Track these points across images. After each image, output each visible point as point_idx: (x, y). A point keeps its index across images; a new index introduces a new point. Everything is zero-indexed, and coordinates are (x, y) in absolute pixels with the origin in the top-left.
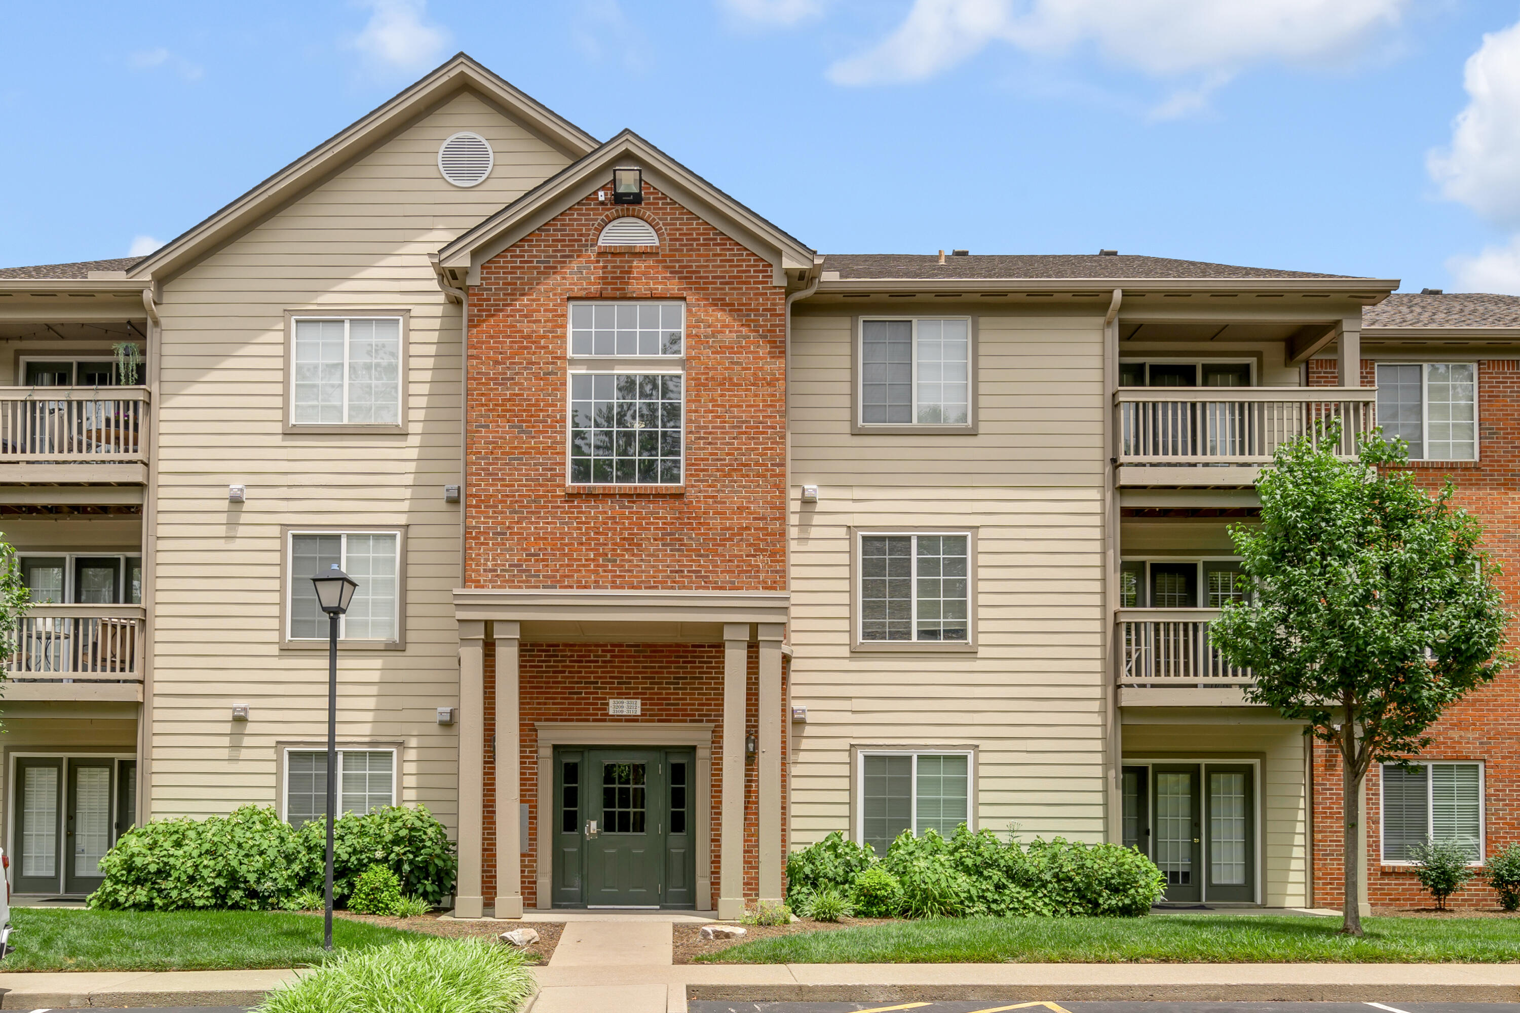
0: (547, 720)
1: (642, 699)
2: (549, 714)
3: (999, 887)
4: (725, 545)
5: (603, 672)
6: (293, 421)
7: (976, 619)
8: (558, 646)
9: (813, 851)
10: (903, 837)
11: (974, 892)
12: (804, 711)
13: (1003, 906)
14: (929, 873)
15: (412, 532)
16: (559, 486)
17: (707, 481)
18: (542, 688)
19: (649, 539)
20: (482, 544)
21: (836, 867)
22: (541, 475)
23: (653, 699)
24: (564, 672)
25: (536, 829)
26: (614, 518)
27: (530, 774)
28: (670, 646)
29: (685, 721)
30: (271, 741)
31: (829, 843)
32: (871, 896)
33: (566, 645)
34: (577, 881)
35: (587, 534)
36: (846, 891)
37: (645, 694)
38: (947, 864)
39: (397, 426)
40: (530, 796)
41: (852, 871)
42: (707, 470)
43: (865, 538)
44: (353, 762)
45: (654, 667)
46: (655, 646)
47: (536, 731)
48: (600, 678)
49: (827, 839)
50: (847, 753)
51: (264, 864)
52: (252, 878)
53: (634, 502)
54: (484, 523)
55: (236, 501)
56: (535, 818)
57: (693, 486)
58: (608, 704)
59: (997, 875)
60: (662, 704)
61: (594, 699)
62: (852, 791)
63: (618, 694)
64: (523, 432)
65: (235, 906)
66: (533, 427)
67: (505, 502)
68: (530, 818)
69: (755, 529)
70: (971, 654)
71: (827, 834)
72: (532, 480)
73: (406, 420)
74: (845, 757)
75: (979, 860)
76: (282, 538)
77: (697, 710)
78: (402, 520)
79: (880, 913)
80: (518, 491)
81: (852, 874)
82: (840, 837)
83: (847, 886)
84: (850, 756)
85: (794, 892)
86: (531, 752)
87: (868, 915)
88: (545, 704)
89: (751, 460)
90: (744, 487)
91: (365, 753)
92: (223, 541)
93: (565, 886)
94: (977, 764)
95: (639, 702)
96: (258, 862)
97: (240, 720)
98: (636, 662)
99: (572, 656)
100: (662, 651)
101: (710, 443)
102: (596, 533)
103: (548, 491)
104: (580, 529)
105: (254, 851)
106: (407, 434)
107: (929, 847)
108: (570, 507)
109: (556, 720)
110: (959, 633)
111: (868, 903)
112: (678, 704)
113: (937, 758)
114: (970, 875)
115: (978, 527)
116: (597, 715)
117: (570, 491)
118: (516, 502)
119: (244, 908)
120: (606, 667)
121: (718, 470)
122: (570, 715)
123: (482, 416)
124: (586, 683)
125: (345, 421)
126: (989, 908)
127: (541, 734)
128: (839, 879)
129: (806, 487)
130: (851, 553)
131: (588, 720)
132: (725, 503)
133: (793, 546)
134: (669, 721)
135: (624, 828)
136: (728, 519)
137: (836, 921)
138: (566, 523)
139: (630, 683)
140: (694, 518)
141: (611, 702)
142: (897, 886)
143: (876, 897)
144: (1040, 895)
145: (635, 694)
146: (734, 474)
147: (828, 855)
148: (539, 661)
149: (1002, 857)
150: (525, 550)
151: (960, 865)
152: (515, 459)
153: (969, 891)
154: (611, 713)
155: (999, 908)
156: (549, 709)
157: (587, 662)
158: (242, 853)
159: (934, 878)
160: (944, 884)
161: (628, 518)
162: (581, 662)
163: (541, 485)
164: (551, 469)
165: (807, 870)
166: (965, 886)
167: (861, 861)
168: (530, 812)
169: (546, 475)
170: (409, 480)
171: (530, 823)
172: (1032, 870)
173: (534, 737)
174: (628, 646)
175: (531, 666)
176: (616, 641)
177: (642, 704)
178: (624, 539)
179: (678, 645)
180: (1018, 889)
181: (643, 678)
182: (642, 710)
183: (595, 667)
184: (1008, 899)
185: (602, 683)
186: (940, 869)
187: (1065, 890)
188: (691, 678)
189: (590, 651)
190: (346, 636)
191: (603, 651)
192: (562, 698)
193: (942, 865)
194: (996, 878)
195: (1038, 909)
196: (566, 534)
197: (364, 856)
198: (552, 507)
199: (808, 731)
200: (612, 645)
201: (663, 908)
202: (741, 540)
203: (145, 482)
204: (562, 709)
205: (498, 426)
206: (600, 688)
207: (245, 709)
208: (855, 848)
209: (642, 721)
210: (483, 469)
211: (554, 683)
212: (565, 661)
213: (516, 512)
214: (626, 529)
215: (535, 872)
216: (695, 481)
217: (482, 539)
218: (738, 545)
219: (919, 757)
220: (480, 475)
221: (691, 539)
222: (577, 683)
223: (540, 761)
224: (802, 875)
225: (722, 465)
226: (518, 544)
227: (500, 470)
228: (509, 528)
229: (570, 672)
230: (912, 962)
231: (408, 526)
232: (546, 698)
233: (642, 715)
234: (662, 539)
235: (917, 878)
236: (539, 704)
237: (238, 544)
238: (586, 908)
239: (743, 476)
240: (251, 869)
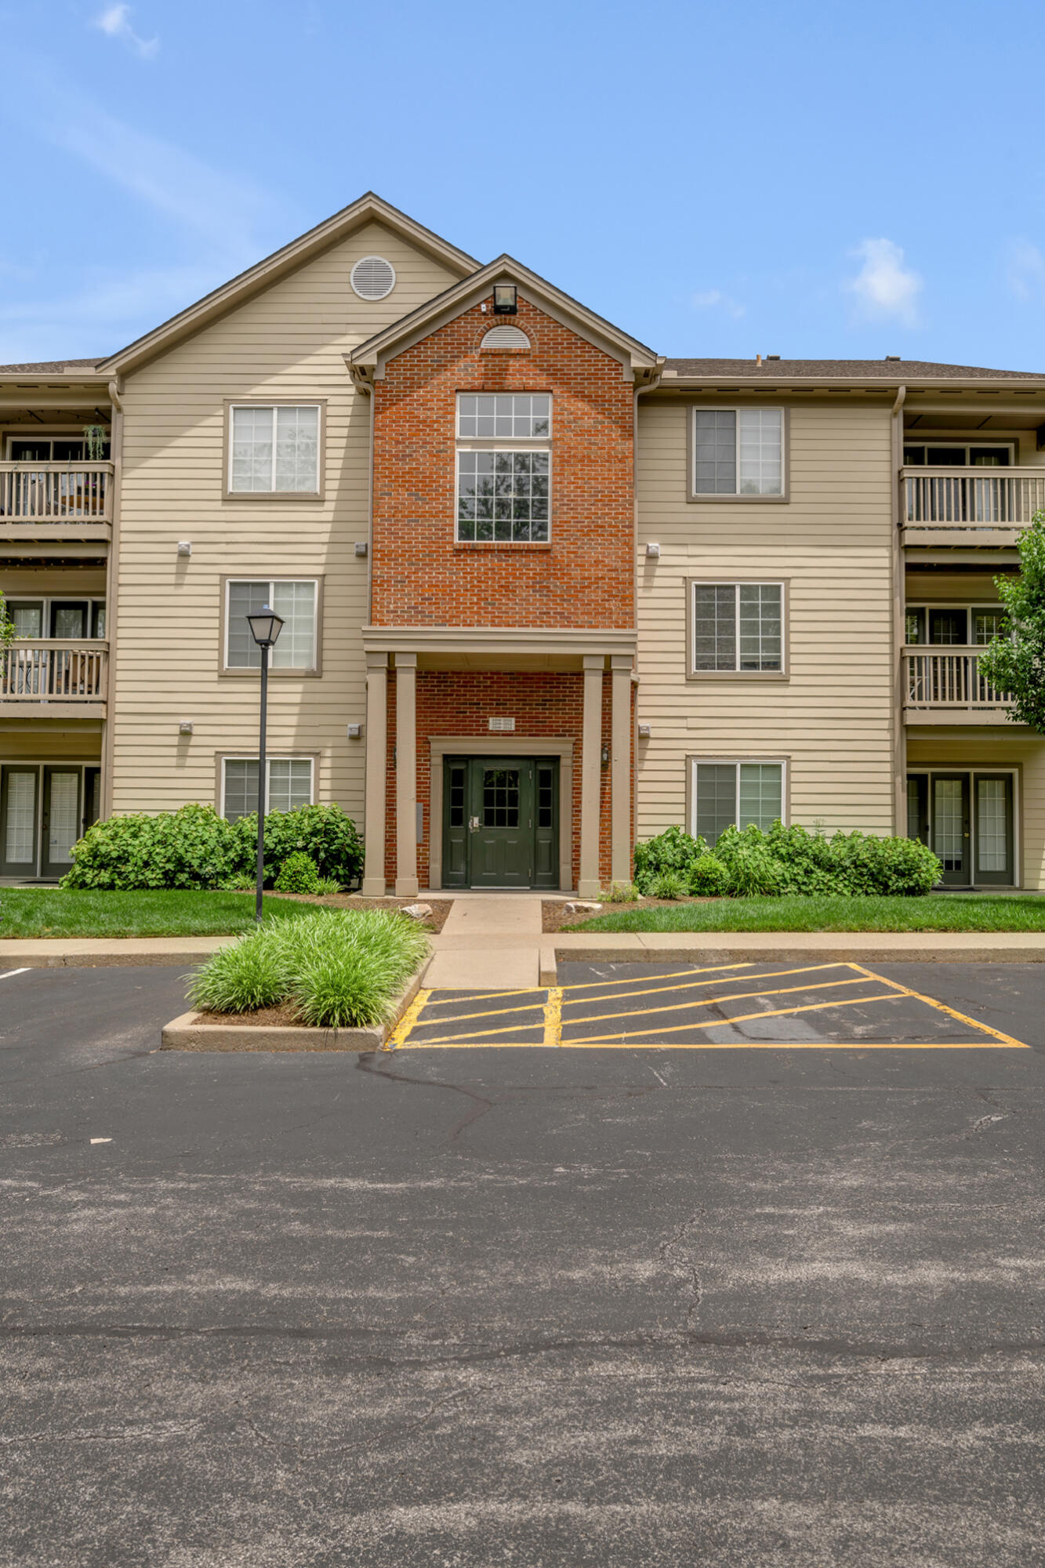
0: (438, 734)
1: (516, 718)
2: (439, 730)
3: (808, 872)
4: (584, 592)
5: (484, 695)
6: (230, 489)
7: (788, 654)
8: (447, 673)
9: (656, 842)
10: (729, 831)
11: (787, 875)
12: (648, 728)
13: (811, 887)
14: (751, 860)
15: (328, 580)
16: (448, 543)
17: (569, 539)
18: (434, 708)
19: (522, 586)
20: (385, 590)
21: (674, 855)
22: (433, 534)
23: (525, 717)
24: (452, 695)
25: (429, 823)
26: (494, 569)
27: (424, 778)
28: (539, 674)
29: (551, 735)
30: (211, 752)
31: (669, 835)
32: (704, 878)
33: (453, 673)
34: (463, 867)
35: (472, 582)
36: (683, 874)
37: (518, 713)
38: (765, 852)
39: (316, 494)
40: (424, 796)
41: (688, 858)
42: (569, 531)
43: (697, 587)
44: (278, 768)
45: (526, 692)
46: (527, 674)
47: (429, 743)
48: (482, 700)
49: (667, 832)
50: (683, 763)
51: (205, 852)
52: (195, 863)
53: (509, 556)
54: (387, 573)
55: (184, 555)
56: (428, 815)
57: (558, 544)
58: (488, 721)
59: (806, 862)
60: (532, 722)
61: (477, 717)
62: (687, 793)
63: (497, 713)
64: (420, 499)
65: (182, 886)
66: (428, 495)
67: (404, 556)
68: (424, 814)
69: (609, 579)
70: (784, 681)
71: (667, 828)
72: (427, 538)
73: (323, 489)
74: (681, 766)
75: (791, 849)
76: (221, 585)
77: (562, 726)
78: (320, 570)
79: (711, 893)
80: (414, 547)
81: (688, 861)
82: (677, 831)
83: (683, 871)
84: (686, 765)
85: (640, 875)
86: (425, 760)
87: (700, 894)
88: (437, 721)
89: (606, 522)
90: (600, 544)
91: (288, 761)
92: (173, 587)
93: (452, 870)
94: (789, 772)
95: (513, 719)
96: (201, 850)
97: (186, 734)
98: (511, 687)
99: (459, 682)
100: (532, 678)
101: (572, 509)
102: (479, 582)
103: (439, 547)
104: (466, 578)
105: (197, 841)
106: (324, 501)
107: (750, 839)
108: (457, 560)
109: (446, 734)
110: (776, 665)
111: (701, 884)
112: (545, 722)
113: (757, 766)
114: (784, 862)
115: (789, 578)
116: (479, 730)
117: (458, 547)
118: (414, 556)
119: (189, 888)
120: (486, 691)
121: (578, 531)
122: (457, 730)
123: (385, 486)
124: (470, 704)
125: (273, 490)
126: (799, 889)
127: (433, 746)
128: (677, 865)
129: (650, 545)
130: (687, 599)
131: (471, 735)
132: (584, 557)
133: (640, 593)
134: (538, 735)
135: (501, 823)
136: (586, 570)
137: (675, 899)
138: (454, 573)
139: (506, 704)
140: (559, 570)
141: (491, 719)
142: (725, 870)
143: (708, 879)
144: (841, 878)
145: (510, 713)
146: (592, 534)
147: (669, 845)
148: (432, 686)
149: (810, 847)
150: (421, 595)
151: (775, 853)
152: (412, 521)
153: (783, 875)
154: (490, 729)
155: (807, 889)
156: (441, 725)
157: (471, 686)
158: (188, 842)
159: (755, 864)
160: (763, 870)
161: (504, 569)
162: (466, 686)
163: (433, 543)
164: (442, 530)
165: (651, 857)
166: (780, 871)
167: (695, 850)
168: (424, 810)
169: (438, 534)
170: (325, 538)
171: (424, 819)
172: (835, 858)
173: (427, 748)
174: (505, 674)
175: (425, 690)
176: (494, 670)
177: (516, 722)
178: (502, 586)
179: (546, 674)
180: (823, 874)
181: (517, 700)
182: (516, 726)
183: (478, 691)
184: (815, 882)
185: (484, 704)
186: (760, 857)
187: (861, 874)
188: (556, 700)
189: (473, 678)
190: (273, 665)
191: (484, 678)
192: (451, 717)
193: (761, 853)
194: (805, 864)
195: (839, 890)
196: (455, 582)
197: (287, 846)
198: (443, 560)
199: (652, 744)
200: (492, 673)
201: (533, 888)
202: (598, 587)
203: (109, 539)
204: (450, 725)
205: (399, 494)
206: (481, 708)
207: (190, 725)
208: (690, 840)
209: (516, 735)
210: (386, 529)
211: (444, 704)
212: (453, 686)
213: (413, 564)
214: (503, 578)
215: (428, 859)
216: (561, 539)
217: (386, 586)
218: (595, 592)
219: (742, 766)
220: (384, 533)
221: (556, 586)
222: (463, 704)
223: (432, 768)
224: (646, 862)
225: (582, 526)
226: (415, 590)
227: (400, 530)
228: (407, 577)
229: (457, 695)
230: (738, 931)
231: (324, 575)
232: (438, 717)
233: (516, 730)
234: (533, 587)
235: (741, 864)
236: (432, 721)
237: (185, 590)
238: (469, 888)
239: (599, 535)
240: (195, 856)
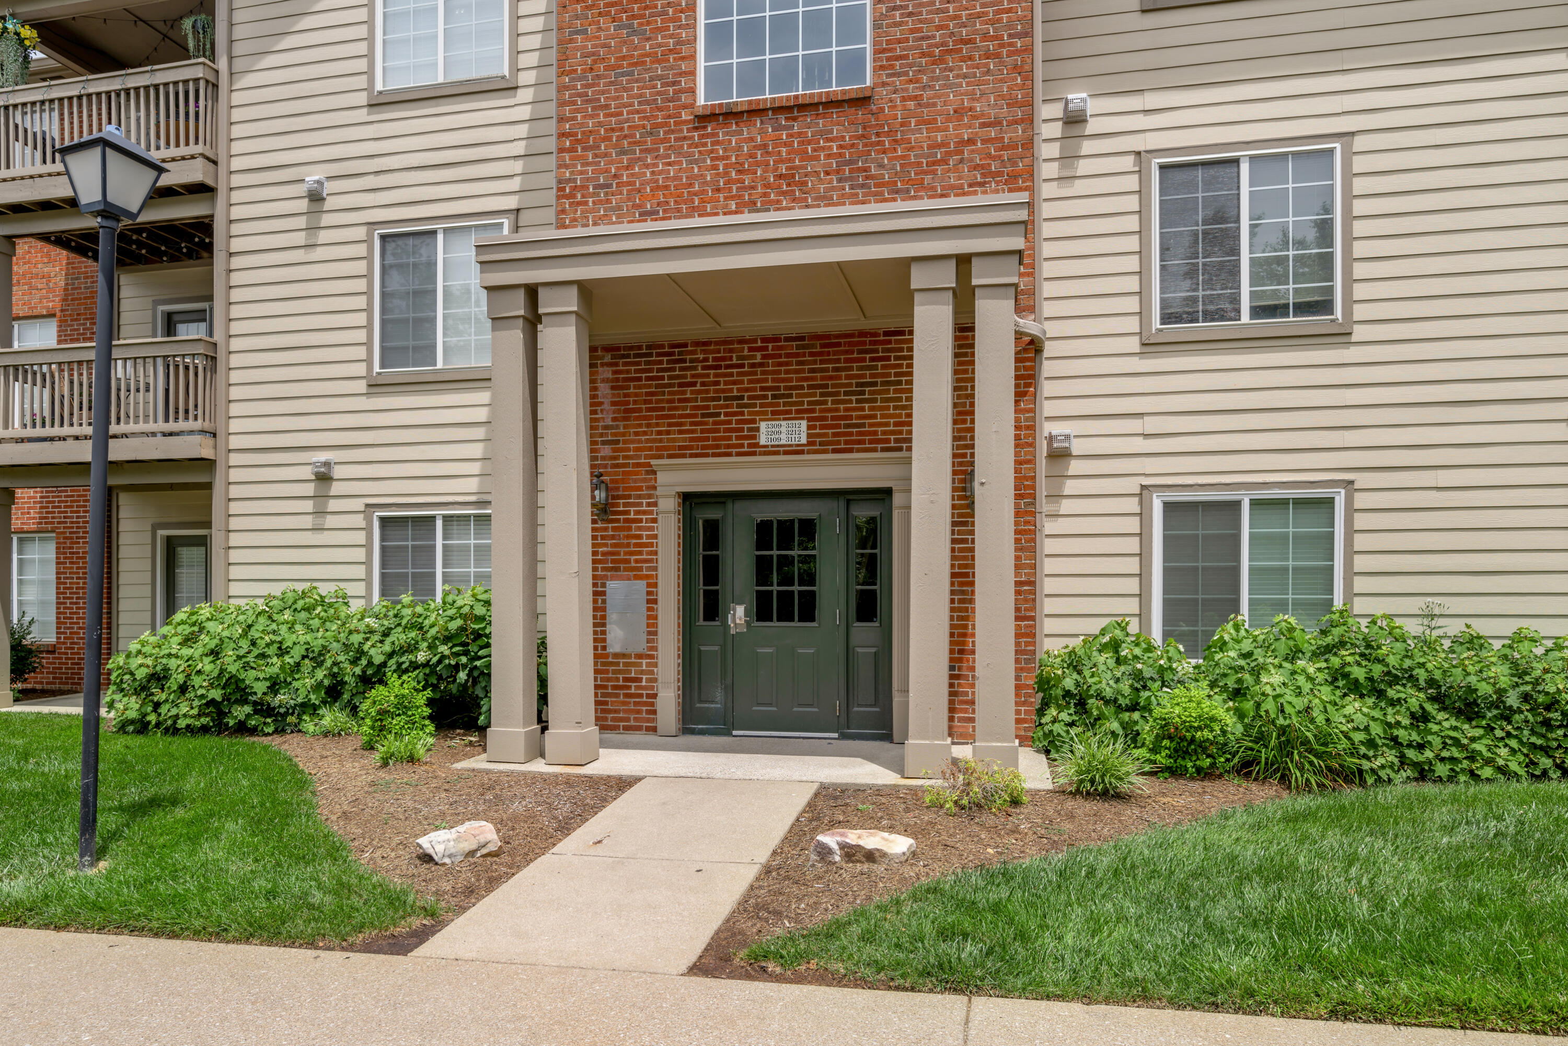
0: (670, 456)
1: (809, 419)
2: (674, 448)
3: (1420, 718)
4: (934, 172)
5: (750, 382)
6: (379, 87)
7: (1349, 281)
8: (685, 345)
9: (1080, 652)
10: (1229, 626)
11: (1377, 729)
12: (1067, 437)
13: (1429, 754)
14: (1289, 697)
15: (524, 218)
16: (685, 107)
17: (906, 74)
18: (663, 409)
19: (817, 173)
20: (579, 204)
21: (1117, 680)
22: (659, 93)
23: (826, 418)
24: (694, 384)
25: (656, 618)
26: (765, 146)
27: (648, 537)
28: (851, 335)
29: (874, 450)
30: (359, 504)
31: (1106, 639)
32: (1183, 739)
33: (697, 344)
34: (719, 695)
35: (726, 173)
36: (1136, 723)
37: (813, 411)
38: (1321, 677)
39: (503, 77)
40: (648, 569)
41: (1145, 687)
42: (906, 57)
43: (1163, 167)
44: (455, 528)
45: (827, 370)
46: (828, 337)
47: (654, 473)
48: (747, 390)
49: (1103, 632)
50: (1137, 499)
51: (282, 668)
52: (260, 688)
53: (794, 119)
54: (581, 173)
55: (315, 197)
56: (655, 601)
57: (884, 84)
58: (758, 429)
59: (1415, 699)
60: (838, 426)
61: (738, 422)
62: (1143, 556)
63: (773, 413)
64: (634, 32)
65: (242, 729)
66: (648, 23)
67: (609, 139)
68: (648, 601)
69: (984, 141)
70: (1342, 336)
71: (1104, 622)
72: (647, 102)
73: (516, 69)
74: (1133, 505)
75: (1377, 670)
76: (369, 241)
77: (892, 433)
78: (511, 202)
79: (1199, 770)
80: (627, 121)
81: (1146, 694)
82: (1124, 629)
83: (1136, 715)
84: (1141, 503)
85: (1046, 719)
86: (649, 505)
87: (1175, 772)
88: (668, 433)
89: (976, 32)
90: (965, 76)
91: (469, 516)
92: (302, 251)
93: (701, 701)
94: (1351, 511)
95: (804, 423)
96: (274, 666)
97: (324, 478)
98: (798, 363)
99: (706, 360)
100: (839, 344)
101: (910, 15)
102: (739, 172)
103: (669, 117)
104: (715, 167)
105: (272, 650)
106: (516, 88)
107: (1282, 647)
108: (701, 137)
109: (684, 456)
110: (1323, 306)
111: (1176, 750)
112: (863, 425)
113: (1284, 502)
114: (1362, 696)
115: (1353, 134)
116: (742, 446)
117: (700, 112)
118: (625, 137)
119: (253, 731)
120: (755, 373)
121: (923, 55)
122: (703, 447)
123: (577, 17)
124: (726, 399)
125: (441, 80)
126: (1402, 757)
127: (662, 477)
128: (1121, 701)
129: (1070, 97)
130: (1142, 193)
131: (729, 455)
132: (935, 105)
133: (1047, 190)
134: (850, 451)
135: (786, 615)
136: (939, 130)
138: (696, 162)
139: (790, 396)
140: (888, 134)
141: (763, 425)
142: (1230, 720)
143: (1193, 740)
144: (1499, 733)
145: (798, 412)
146: (949, 58)
147: (1104, 659)
148: (659, 370)
149: (1423, 665)
150: (639, 206)
151: (1338, 676)
152: (623, 75)
153: (1367, 729)
154: (763, 441)
155: (1421, 758)
156: (674, 440)
157: (727, 367)
158: (256, 652)
159: (1300, 703)
160: (1320, 719)
161: (785, 144)
162: (719, 367)
163: (660, 109)
164: (674, 83)
165: (1069, 683)
166: (1360, 720)
167: (1161, 670)
168: (649, 593)
169: (666, 92)
170: (519, 148)
171: (649, 609)
172: (1485, 689)
173: (653, 483)
174: (787, 339)
175: (648, 379)
176: (769, 333)
177: (809, 428)
178: (781, 176)
179: (862, 334)
180: (1453, 722)
181: (810, 387)
182: (809, 436)
183: (739, 374)
184: (1436, 741)
185: (749, 398)
186: (1307, 687)
187: (1547, 723)
188: (883, 384)
189: (731, 351)
190: (444, 364)
191: (750, 349)
192: (692, 424)
193: (1309, 678)
194: (1414, 703)
195: (1501, 762)
196: (696, 177)
197: (404, 659)
198: (676, 139)
199: (1075, 467)
200: (764, 340)
201: (843, 736)
202: (961, 161)
203: (210, 182)
204: (692, 439)
205: (600, 29)
206: (746, 406)
207: (327, 464)
208: (1150, 649)
209: (809, 452)
210: (579, 95)
211: (680, 401)
212: (695, 368)
213: (624, 153)
214: (782, 161)
215: (656, 680)
216: (888, 76)
217: (579, 196)
218: (956, 169)
219: (1254, 503)
220: (574, 103)
221: (882, 166)
222: (714, 399)
223: (660, 517)
224: (1060, 692)
225: (929, 46)
226: (629, 200)
227: (603, 93)
228: (615, 176)
229: (703, 384)
231: (518, 210)
232: (670, 425)
233: (809, 443)
234: (838, 172)
235: (1269, 706)
236: (659, 433)
237: (319, 253)
238: (730, 734)
239: (963, 59)
240: (261, 676)
